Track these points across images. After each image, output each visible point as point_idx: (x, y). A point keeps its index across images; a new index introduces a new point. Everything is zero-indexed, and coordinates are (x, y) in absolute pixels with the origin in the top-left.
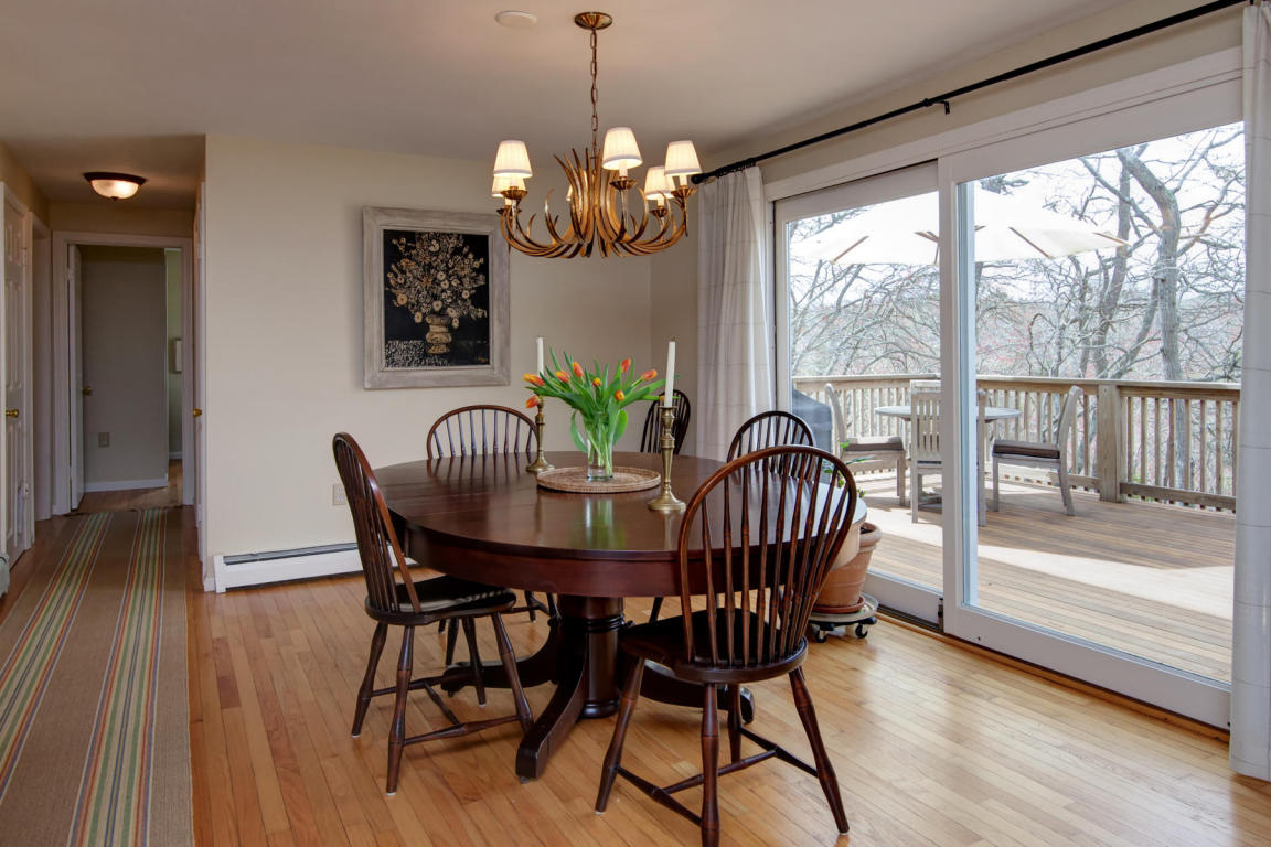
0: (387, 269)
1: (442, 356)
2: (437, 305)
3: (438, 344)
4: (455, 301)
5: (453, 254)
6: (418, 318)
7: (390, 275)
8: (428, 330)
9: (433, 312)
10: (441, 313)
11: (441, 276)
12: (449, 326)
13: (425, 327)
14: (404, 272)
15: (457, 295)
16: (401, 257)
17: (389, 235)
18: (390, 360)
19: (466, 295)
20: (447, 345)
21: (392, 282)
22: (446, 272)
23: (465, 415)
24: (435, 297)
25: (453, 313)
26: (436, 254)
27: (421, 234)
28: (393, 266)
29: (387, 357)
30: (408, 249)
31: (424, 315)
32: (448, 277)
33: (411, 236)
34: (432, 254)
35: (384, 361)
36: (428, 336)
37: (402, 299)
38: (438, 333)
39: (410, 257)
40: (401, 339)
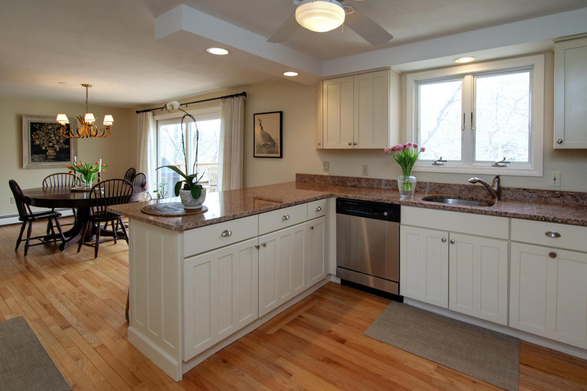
0: (32, 133)
1: (52, 159)
2: (51, 144)
3: (51, 156)
4: (57, 143)
5: (56, 130)
6: (44, 148)
7: (33, 135)
8: (47, 151)
9: (49, 146)
10: (53, 147)
11: (52, 136)
12: (55, 150)
13: (46, 151)
14: (38, 135)
15: (58, 141)
16: (37, 130)
17: (32, 124)
18: (33, 160)
19: (61, 141)
20: (55, 156)
21: (34, 137)
22: (54, 134)
23: (56, 176)
24: (50, 142)
25: (56, 146)
26: (51, 129)
27: (44, 124)
28: (34, 133)
29: (32, 159)
30: (39, 127)
31: (46, 147)
32: (55, 136)
33: (41, 124)
34: (48, 129)
35: (31, 161)
36: (47, 153)
37: (37, 142)
38: (51, 152)
39: (40, 130)
40: (38, 154)
